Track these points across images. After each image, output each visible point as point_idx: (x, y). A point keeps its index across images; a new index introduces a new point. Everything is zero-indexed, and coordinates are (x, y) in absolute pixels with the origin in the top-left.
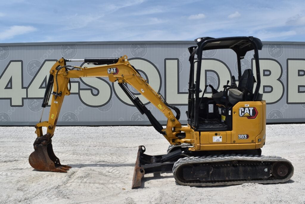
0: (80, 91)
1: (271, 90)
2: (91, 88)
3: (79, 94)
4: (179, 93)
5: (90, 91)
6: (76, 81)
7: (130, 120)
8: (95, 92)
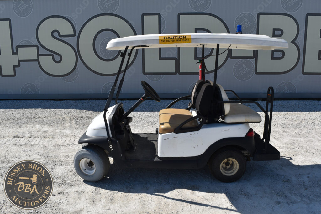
0: (39, 57)
1: (281, 56)
2: (52, 53)
3: (38, 60)
4: (160, 58)
5: (51, 57)
6: (34, 44)
7: (101, 93)
8: (57, 58)
